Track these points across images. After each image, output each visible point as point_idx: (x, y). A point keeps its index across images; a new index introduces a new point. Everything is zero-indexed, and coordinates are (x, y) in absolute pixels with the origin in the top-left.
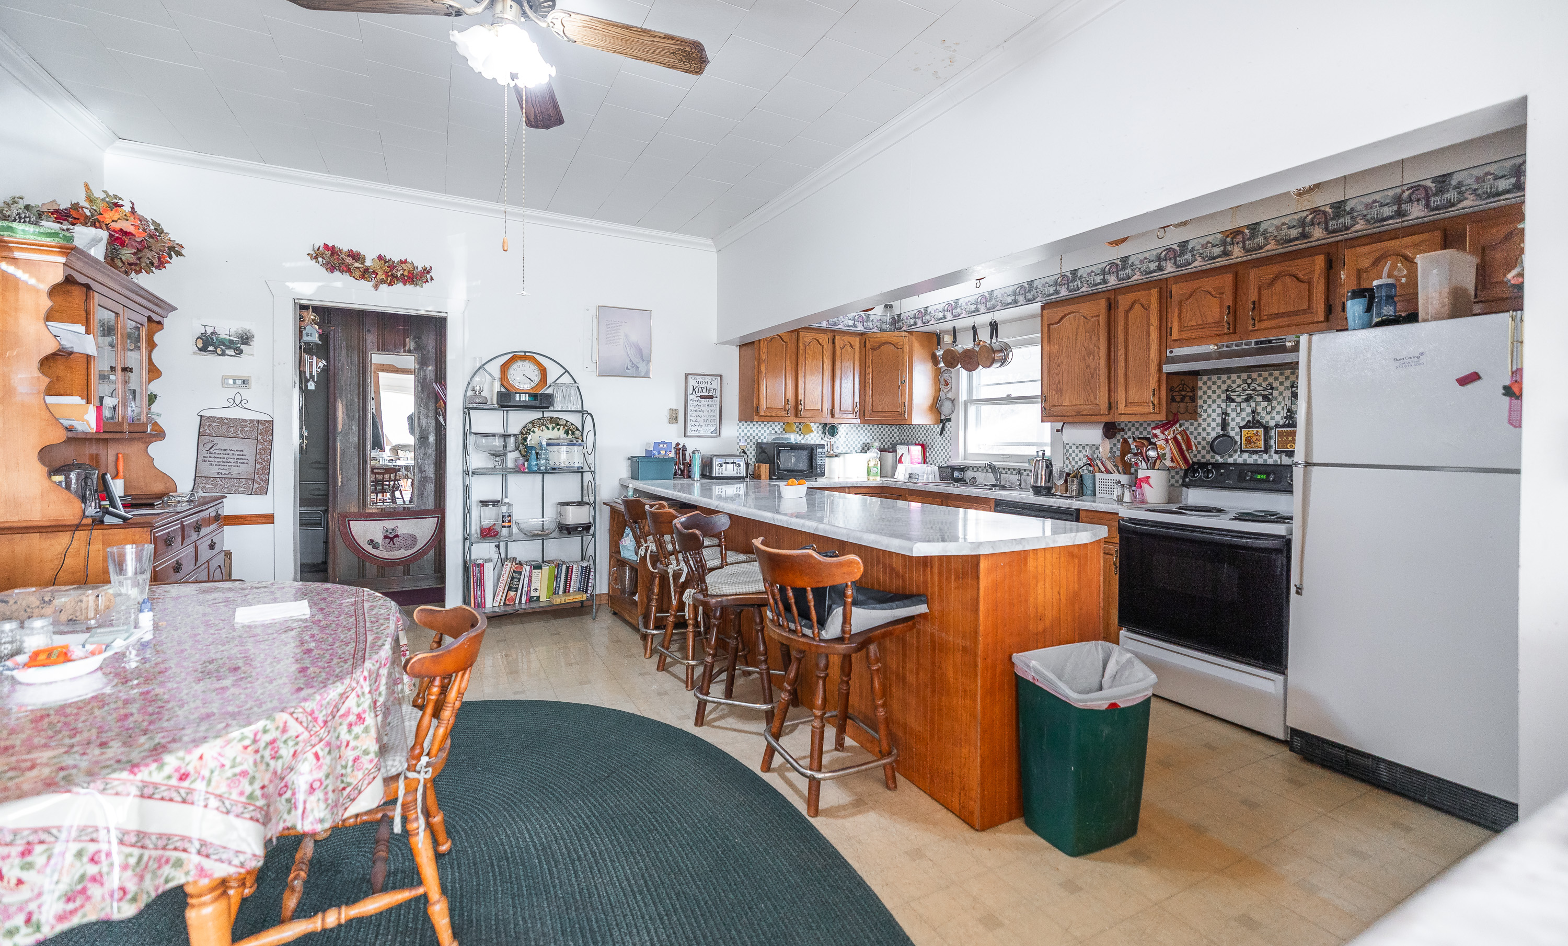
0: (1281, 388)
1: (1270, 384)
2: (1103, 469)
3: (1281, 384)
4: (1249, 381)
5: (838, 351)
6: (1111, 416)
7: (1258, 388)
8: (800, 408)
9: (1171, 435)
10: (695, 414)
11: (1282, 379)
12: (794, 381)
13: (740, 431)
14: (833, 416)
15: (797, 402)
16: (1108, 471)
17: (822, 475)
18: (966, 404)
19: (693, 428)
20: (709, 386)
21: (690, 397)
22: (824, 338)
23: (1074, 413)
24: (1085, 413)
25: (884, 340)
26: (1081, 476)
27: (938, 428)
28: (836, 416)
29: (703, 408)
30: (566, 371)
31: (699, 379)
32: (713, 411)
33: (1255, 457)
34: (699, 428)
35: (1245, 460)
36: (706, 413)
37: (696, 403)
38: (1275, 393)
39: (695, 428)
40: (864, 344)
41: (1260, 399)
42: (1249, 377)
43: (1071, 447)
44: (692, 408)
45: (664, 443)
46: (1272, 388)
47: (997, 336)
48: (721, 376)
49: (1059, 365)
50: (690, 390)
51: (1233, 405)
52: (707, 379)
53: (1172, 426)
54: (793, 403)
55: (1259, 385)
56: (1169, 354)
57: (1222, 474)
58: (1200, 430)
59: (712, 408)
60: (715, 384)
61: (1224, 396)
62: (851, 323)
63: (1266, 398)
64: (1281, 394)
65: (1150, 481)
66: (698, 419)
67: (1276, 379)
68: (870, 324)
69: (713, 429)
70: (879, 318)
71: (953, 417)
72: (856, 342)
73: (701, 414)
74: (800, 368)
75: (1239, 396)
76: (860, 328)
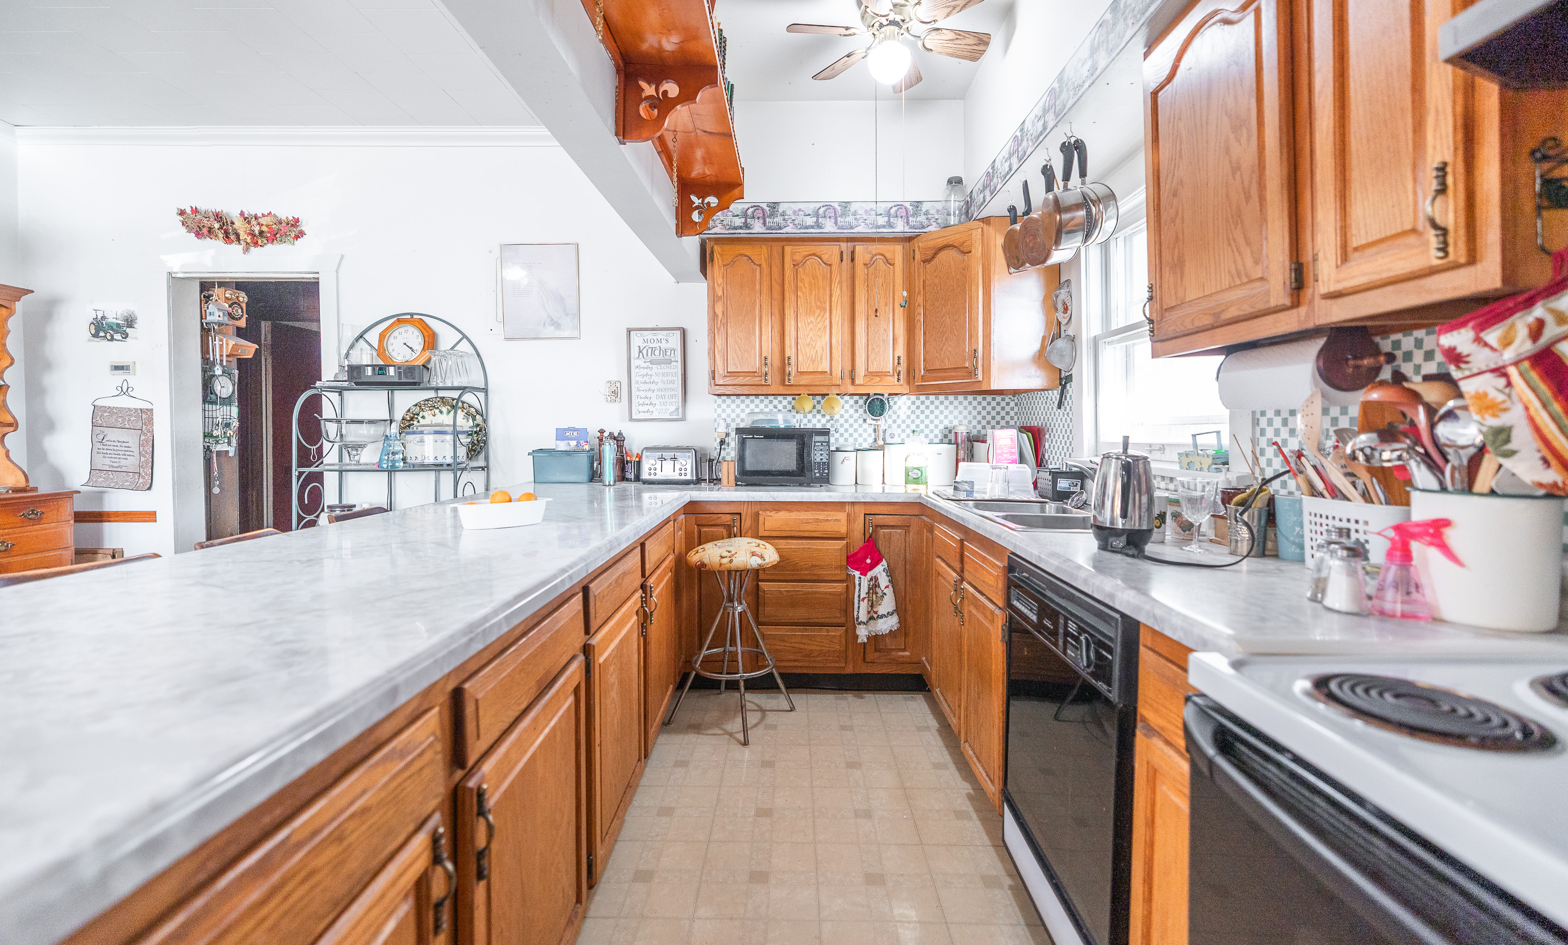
2: (1320, 485)
5: (860, 271)
6: (1303, 310)
8: (788, 369)
9: (1520, 349)
10: (643, 387)
12: (777, 328)
13: (719, 411)
14: (853, 380)
15: (784, 361)
16: (1335, 493)
17: (825, 480)
18: (1095, 342)
19: (641, 408)
20: (664, 345)
21: (634, 363)
22: (831, 252)
23: (1207, 321)
24: (1232, 313)
25: (941, 242)
26: (1271, 501)
27: (1056, 394)
28: (857, 382)
29: (654, 378)
30: (465, 336)
31: (648, 335)
32: (673, 382)
34: (651, 408)
36: (661, 385)
37: (644, 372)
39: (645, 408)
40: (909, 257)
43: (1270, 422)
44: (640, 379)
45: (574, 429)
47: (1083, 174)
48: (684, 332)
50: (635, 352)
52: (661, 335)
54: (777, 363)
59: (670, 378)
60: (675, 340)
62: (882, 221)
65: (1451, 536)
66: (649, 394)
68: (922, 218)
69: (672, 408)
70: (939, 206)
71: (1073, 372)
72: (897, 252)
73: (653, 387)
74: (787, 304)
76: (900, 227)
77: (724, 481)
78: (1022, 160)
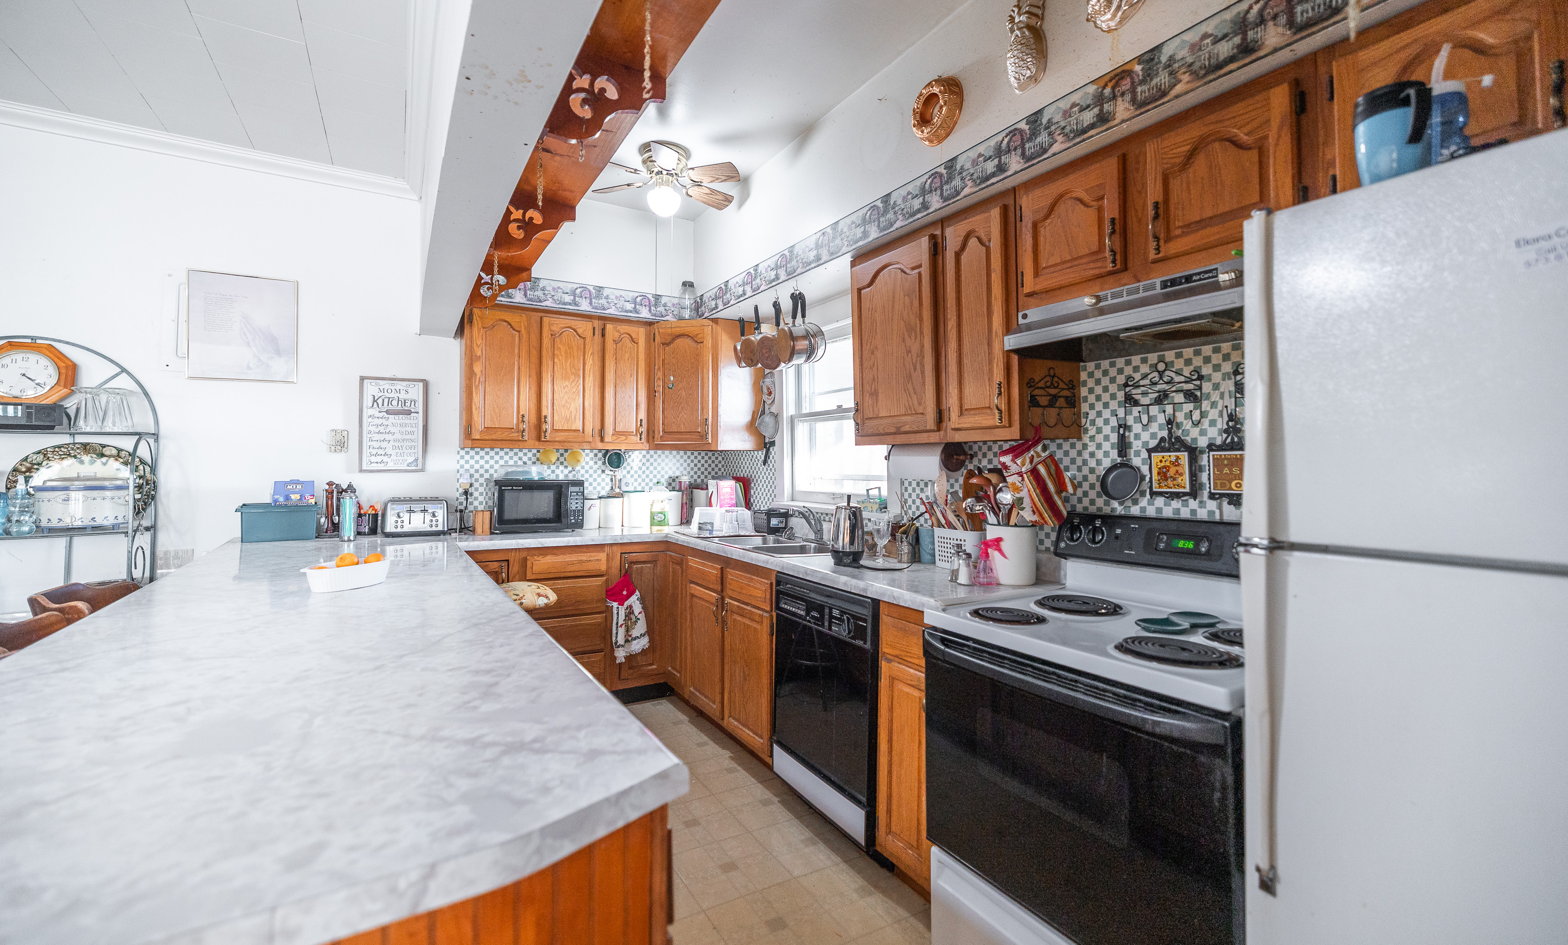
0: (1217, 377)
1: (1197, 371)
2: (943, 521)
3: (1217, 368)
4: (1161, 367)
5: (610, 346)
6: (942, 433)
7: (1178, 379)
8: (544, 427)
9: (1027, 467)
10: (377, 437)
11: (1216, 359)
12: (534, 389)
13: (462, 462)
14: (602, 440)
15: (540, 419)
16: (950, 526)
17: (579, 525)
18: (792, 420)
19: (374, 459)
20: (403, 396)
21: (367, 412)
22: (585, 327)
23: (892, 430)
24: (907, 428)
25: (678, 331)
26: (917, 530)
27: (761, 455)
28: (606, 440)
29: (393, 430)
30: (124, 370)
31: (385, 385)
32: (412, 433)
33: (1176, 504)
34: (385, 459)
35: (1159, 510)
36: (398, 436)
37: (379, 421)
38: (1207, 387)
39: (379, 459)
40: (650, 338)
41: (1179, 398)
42: (1161, 359)
43: (910, 484)
44: (373, 429)
45: (297, 482)
46: (1201, 378)
47: (803, 316)
48: (426, 384)
49: (873, 353)
50: (368, 401)
51: (1136, 410)
52: (399, 385)
53: (1028, 449)
54: (534, 420)
55: (1178, 373)
56: (1021, 321)
57: (1117, 537)
58: (1086, 455)
59: (409, 429)
60: (416, 392)
61: (1121, 396)
62: (629, 306)
63: (1190, 396)
64: (1216, 387)
65: (1003, 545)
66: (384, 445)
67: (1207, 360)
68: (661, 309)
69: (411, 459)
70: (676, 301)
71: (777, 439)
72: (641, 333)
73: (388, 437)
74: (544, 368)
75: (1144, 394)
76: (645, 314)
77: (479, 530)
78: (756, 291)
